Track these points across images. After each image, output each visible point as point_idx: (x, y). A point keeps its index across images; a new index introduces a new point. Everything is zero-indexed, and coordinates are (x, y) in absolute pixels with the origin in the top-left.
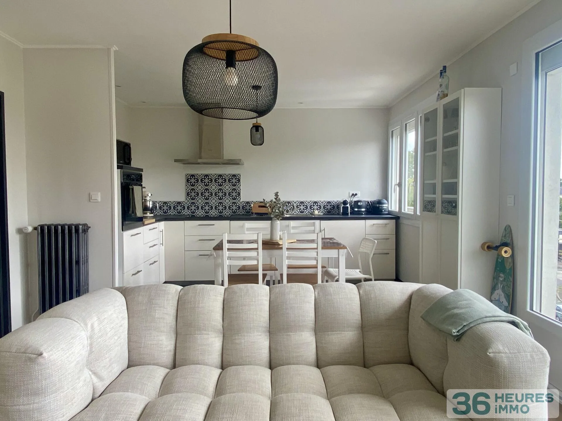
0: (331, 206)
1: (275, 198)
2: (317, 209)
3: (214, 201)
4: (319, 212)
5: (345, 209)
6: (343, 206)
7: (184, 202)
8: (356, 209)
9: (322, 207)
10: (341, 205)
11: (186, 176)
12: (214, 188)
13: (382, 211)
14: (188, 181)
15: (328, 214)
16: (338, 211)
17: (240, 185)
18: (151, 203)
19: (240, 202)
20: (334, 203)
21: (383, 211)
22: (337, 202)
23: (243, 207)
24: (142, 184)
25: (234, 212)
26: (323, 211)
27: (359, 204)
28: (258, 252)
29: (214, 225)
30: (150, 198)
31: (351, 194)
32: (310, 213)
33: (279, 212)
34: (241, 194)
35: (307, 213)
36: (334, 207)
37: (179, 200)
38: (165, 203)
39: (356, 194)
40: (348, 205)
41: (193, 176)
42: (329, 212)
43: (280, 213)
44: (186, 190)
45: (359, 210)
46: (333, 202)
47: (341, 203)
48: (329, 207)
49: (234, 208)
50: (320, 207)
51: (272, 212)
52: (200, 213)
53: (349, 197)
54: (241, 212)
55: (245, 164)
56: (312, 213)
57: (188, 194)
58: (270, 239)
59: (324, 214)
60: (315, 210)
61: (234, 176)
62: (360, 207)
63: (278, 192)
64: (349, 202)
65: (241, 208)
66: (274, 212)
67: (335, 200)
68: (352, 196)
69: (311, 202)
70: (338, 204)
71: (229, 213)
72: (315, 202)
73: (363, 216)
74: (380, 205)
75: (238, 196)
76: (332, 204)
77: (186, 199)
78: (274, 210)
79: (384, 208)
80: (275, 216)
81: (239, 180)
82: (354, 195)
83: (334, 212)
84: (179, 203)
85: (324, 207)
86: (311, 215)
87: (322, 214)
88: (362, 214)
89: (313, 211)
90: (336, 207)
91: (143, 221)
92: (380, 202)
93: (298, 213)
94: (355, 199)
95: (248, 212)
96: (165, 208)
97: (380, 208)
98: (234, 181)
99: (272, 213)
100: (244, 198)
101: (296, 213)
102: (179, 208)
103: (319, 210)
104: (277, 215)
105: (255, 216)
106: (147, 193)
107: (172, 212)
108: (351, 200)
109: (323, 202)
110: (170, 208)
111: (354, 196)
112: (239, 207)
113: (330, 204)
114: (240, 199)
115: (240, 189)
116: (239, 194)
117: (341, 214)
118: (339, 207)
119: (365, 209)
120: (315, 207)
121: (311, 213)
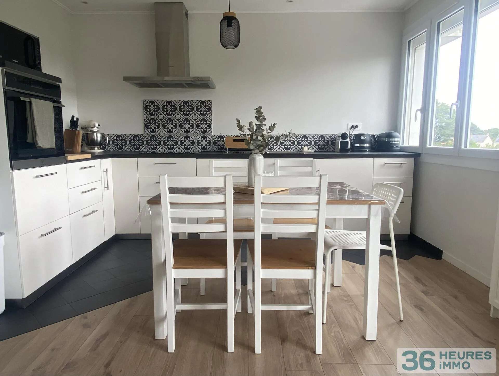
0: (324, 141)
1: (256, 117)
2: (307, 145)
3: (178, 135)
4: (309, 149)
5: (344, 144)
6: (341, 140)
7: (142, 135)
8: (358, 145)
9: (313, 143)
10: (339, 140)
11: (144, 102)
12: (178, 117)
13: (393, 147)
14: (146, 108)
15: (319, 151)
16: (333, 147)
17: (211, 115)
18: (99, 135)
19: (211, 136)
20: (329, 138)
21: (395, 146)
22: (332, 136)
23: (215, 143)
24: (60, 101)
25: (204, 149)
26: (314, 148)
27: (362, 138)
28: (225, 210)
29: (175, 163)
30: (98, 129)
31: (350, 126)
32: (297, 150)
33: (263, 140)
34: (212, 126)
35: (294, 150)
36: (328, 142)
37: (136, 133)
38: (119, 136)
39: (357, 126)
40: (348, 140)
41: (152, 102)
42: (321, 149)
43: (265, 141)
44: (145, 120)
45: (362, 145)
46: (327, 136)
47: (339, 136)
48: (321, 143)
49: (204, 143)
50: (310, 143)
51: (251, 140)
52: (162, 149)
53: (348, 130)
54: (213, 148)
55: (217, 87)
56: (301, 150)
57: (147, 126)
58: (247, 184)
59: (315, 151)
60: (304, 146)
61: (203, 102)
62: (363, 142)
63: (261, 108)
64: (349, 135)
65: (212, 143)
66: (254, 140)
67: (330, 133)
68: (351, 129)
69: (300, 136)
70: (333, 138)
71: (197, 150)
72: (305, 137)
73: (367, 153)
74: (391, 140)
75: (208, 129)
76: (326, 139)
77: (145, 132)
78: (255, 137)
79: (395, 142)
80: (256, 147)
81: (209, 109)
82: (354, 127)
83: (327, 149)
84: (136, 136)
85: (315, 143)
86: (299, 152)
87: (313, 151)
88: (365, 151)
89: (302, 148)
90: (330, 143)
91: (65, 156)
92: (389, 136)
93: (282, 150)
94: (356, 132)
95: (221, 149)
96: (120, 142)
97: (390, 143)
98: (203, 109)
99: (252, 142)
100: (216, 131)
101: (280, 150)
102: (136, 143)
103: (309, 147)
104: (260, 146)
105: (228, 152)
106: (93, 123)
107: (128, 148)
108: (351, 134)
109: (314, 136)
110: (126, 142)
111: (354, 129)
112: (210, 143)
113: (323, 139)
114: (212, 132)
115: (211, 120)
116: (210, 126)
117: (339, 151)
118: (335, 143)
119: (369, 144)
120: (304, 143)
121: (299, 150)
